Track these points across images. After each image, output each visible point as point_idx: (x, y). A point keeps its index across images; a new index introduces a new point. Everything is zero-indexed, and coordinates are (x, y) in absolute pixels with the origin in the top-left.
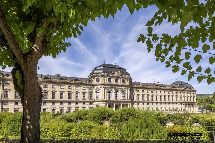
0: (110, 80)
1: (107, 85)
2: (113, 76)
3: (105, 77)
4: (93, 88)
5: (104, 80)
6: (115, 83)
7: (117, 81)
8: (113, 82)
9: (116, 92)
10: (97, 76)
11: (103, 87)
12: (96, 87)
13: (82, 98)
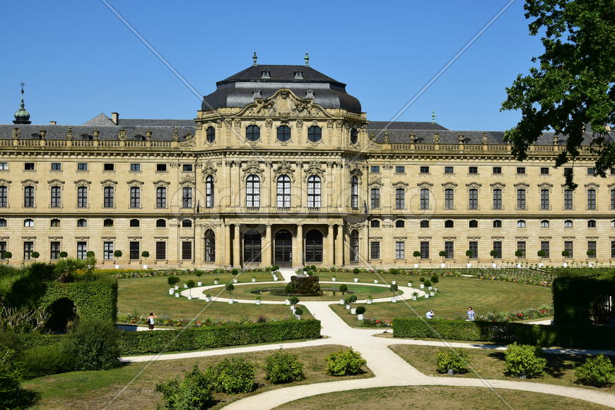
0: (253, 134)
1: (242, 152)
2: (267, 115)
3: (230, 123)
4: (196, 166)
5: (229, 134)
6: (276, 144)
7: (284, 134)
8: (268, 137)
9: (283, 176)
10: (206, 122)
11: (224, 163)
12: (203, 160)
13: (154, 202)
